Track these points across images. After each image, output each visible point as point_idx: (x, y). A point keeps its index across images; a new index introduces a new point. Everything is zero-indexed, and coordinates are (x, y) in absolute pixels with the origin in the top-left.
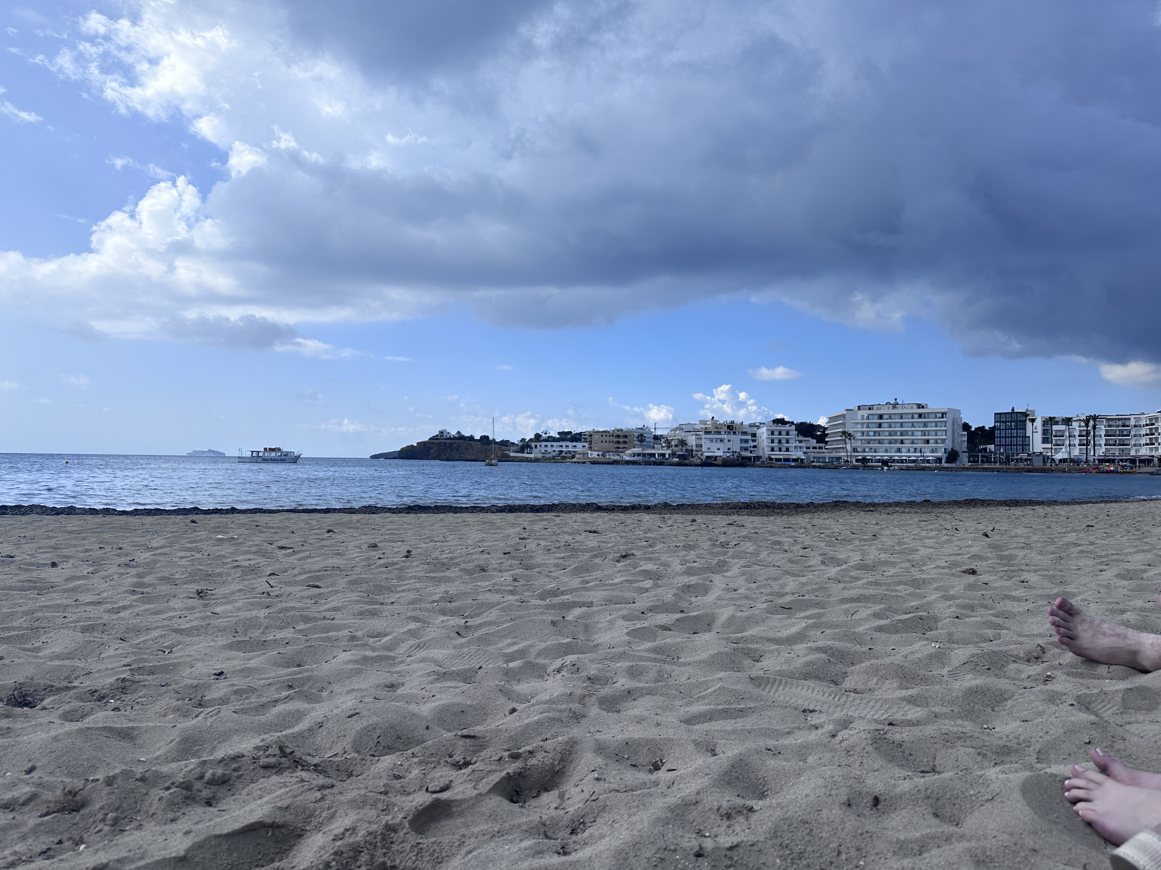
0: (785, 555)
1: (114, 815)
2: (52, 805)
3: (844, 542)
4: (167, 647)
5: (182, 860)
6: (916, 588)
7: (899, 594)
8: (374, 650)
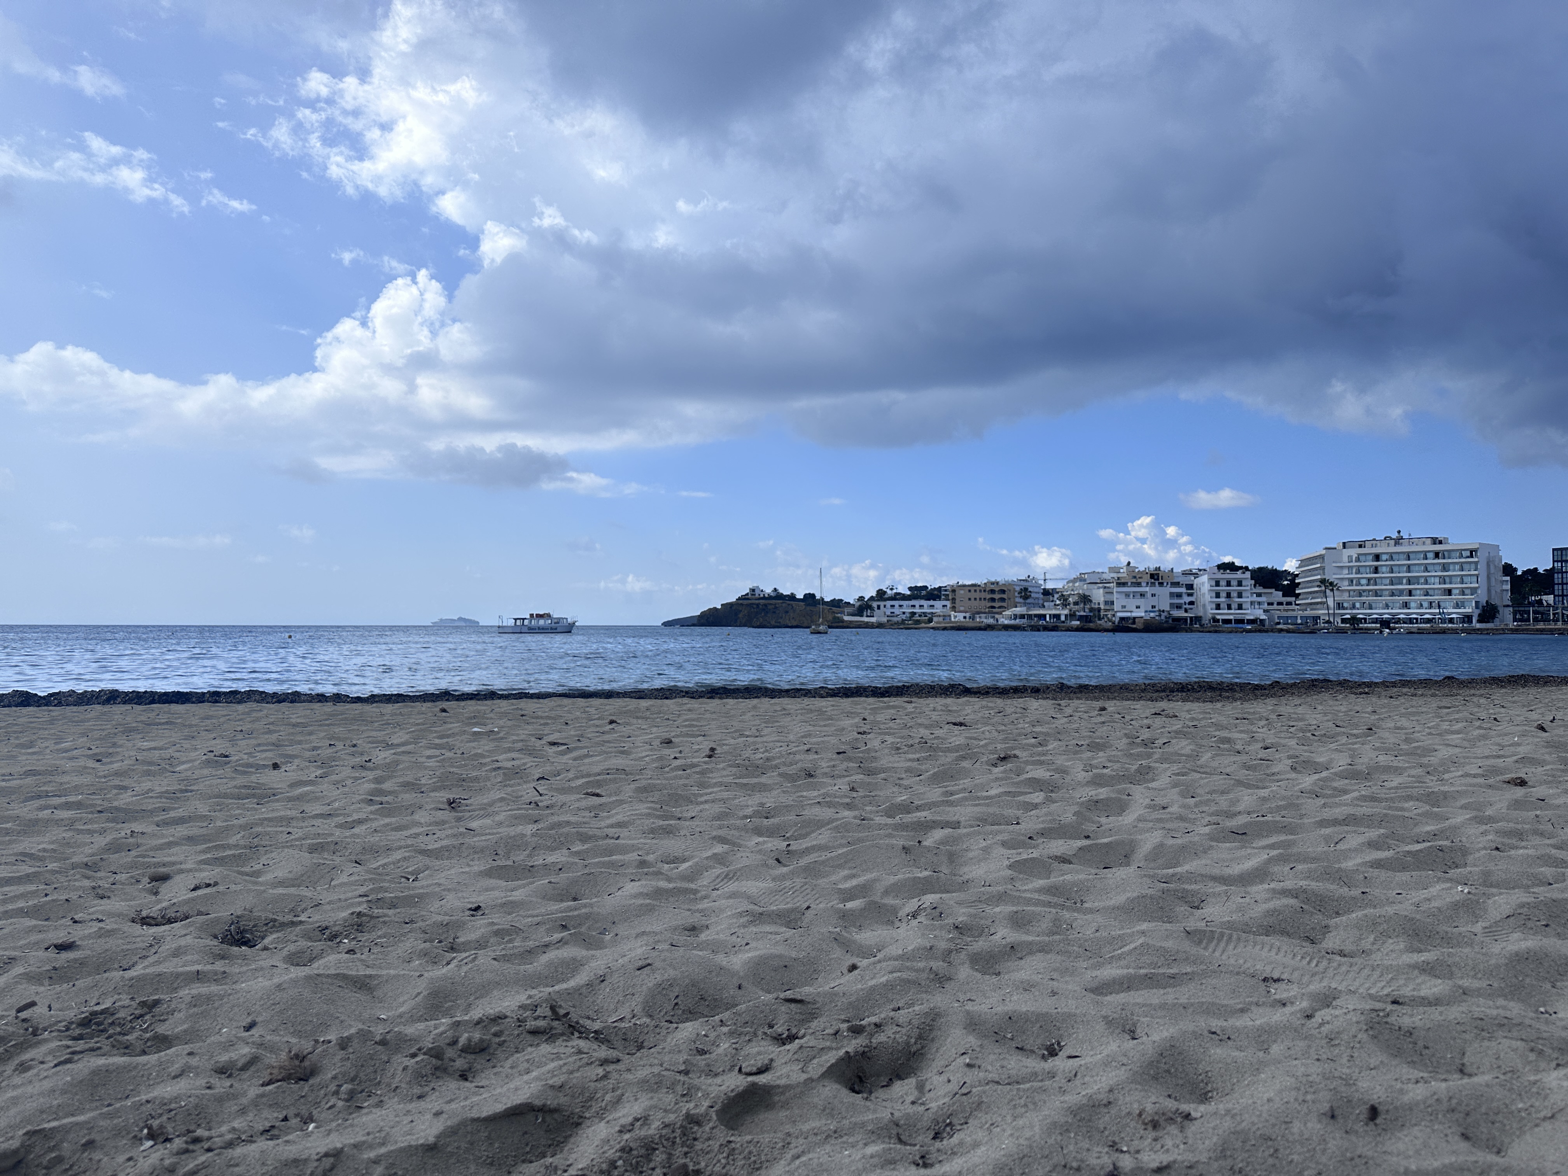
0: (1238, 758)
1: (350, 1086)
2: (275, 1071)
3: (1324, 739)
4: (412, 873)
5: (431, 1149)
6: (1433, 806)
7: (1406, 814)
8: (669, 880)
